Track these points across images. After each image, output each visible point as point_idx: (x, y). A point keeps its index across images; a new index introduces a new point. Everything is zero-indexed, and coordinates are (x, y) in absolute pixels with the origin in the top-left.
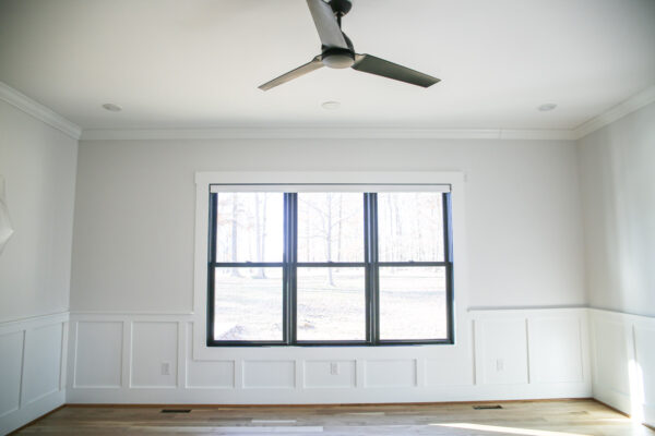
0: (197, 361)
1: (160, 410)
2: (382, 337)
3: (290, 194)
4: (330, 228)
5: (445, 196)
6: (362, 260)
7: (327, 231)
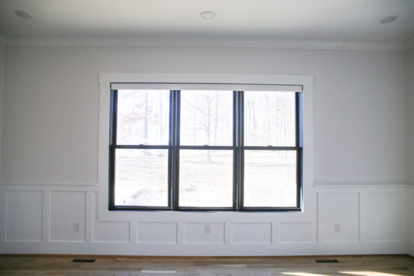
0: (100, 222)
1: (72, 260)
2: (246, 204)
3: (175, 91)
4: (209, 123)
5: (297, 95)
6: (231, 145)
7: (207, 125)
